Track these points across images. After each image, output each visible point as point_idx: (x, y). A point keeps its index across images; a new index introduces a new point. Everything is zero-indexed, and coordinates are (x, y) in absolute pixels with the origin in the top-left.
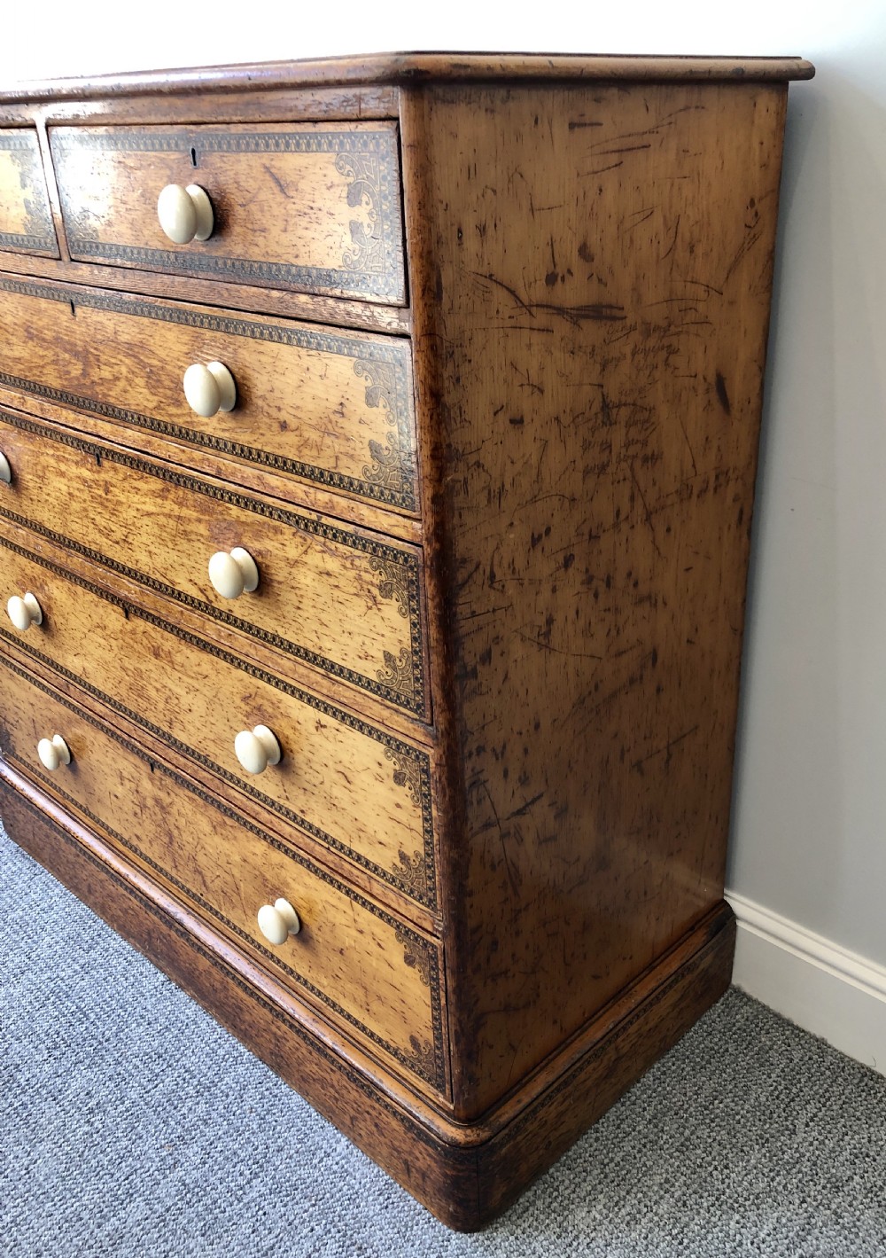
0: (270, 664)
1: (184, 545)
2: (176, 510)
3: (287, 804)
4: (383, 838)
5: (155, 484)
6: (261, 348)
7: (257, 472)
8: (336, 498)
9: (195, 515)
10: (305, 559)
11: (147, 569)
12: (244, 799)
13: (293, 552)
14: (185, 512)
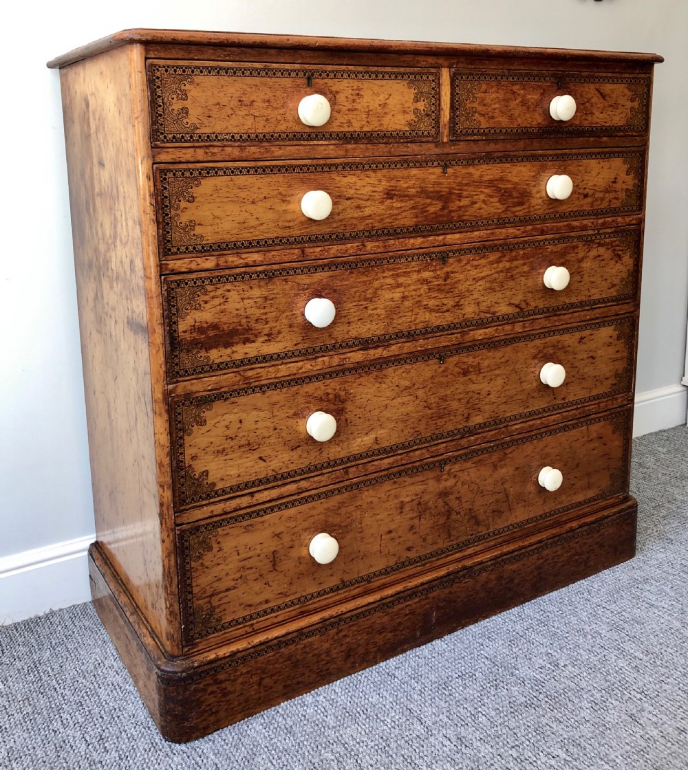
0: (557, 324)
1: (511, 284)
2: (508, 265)
3: (555, 402)
4: (608, 375)
5: (493, 257)
6: (580, 164)
7: (566, 223)
8: (607, 219)
9: (522, 262)
10: (588, 254)
11: (473, 315)
12: (523, 425)
13: (581, 255)
14: (516, 263)
